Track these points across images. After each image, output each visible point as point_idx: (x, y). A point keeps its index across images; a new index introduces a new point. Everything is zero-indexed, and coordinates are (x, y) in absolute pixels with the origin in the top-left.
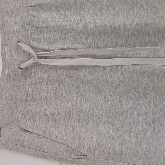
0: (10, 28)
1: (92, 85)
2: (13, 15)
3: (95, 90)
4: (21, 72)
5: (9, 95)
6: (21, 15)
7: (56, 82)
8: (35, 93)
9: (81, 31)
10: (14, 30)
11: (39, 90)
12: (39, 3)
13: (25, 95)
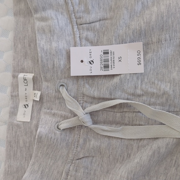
0: (47, 61)
1: (173, 164)
2: (53, 39)
3: (177, 175)
4: (61, 134)
5: (39, 169)
6: (67, 38)
7: (118, 159)
8: (80, 174)
9: (171, 59)
10: (55, 66)
11: (87, 171)
12: (99, 17)
13: (63, 174)
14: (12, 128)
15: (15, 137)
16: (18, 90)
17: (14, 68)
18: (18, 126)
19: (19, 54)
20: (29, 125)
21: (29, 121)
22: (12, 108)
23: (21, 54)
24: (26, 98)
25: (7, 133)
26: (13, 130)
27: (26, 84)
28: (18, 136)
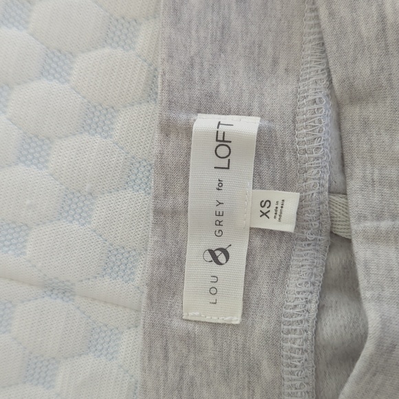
14: (165, 349)
15: (180, 390)
16: (187, 186)
17: (170, 92)
18: (189, 340)
19: (193, 32)
20: (240, 339)
21: (237, 320)
22: (159, 263)
23: (202, 34)
24: (219, 223)
25: (144, 370)
26: (166, 357)
27: (224, 163)
28: (192, 383)
